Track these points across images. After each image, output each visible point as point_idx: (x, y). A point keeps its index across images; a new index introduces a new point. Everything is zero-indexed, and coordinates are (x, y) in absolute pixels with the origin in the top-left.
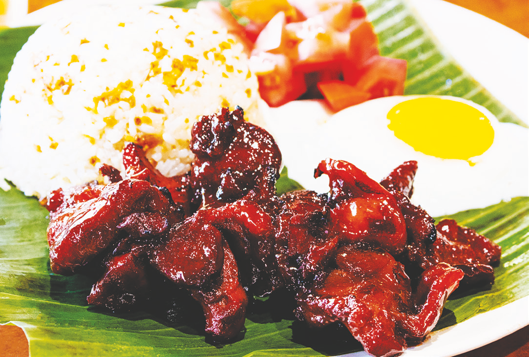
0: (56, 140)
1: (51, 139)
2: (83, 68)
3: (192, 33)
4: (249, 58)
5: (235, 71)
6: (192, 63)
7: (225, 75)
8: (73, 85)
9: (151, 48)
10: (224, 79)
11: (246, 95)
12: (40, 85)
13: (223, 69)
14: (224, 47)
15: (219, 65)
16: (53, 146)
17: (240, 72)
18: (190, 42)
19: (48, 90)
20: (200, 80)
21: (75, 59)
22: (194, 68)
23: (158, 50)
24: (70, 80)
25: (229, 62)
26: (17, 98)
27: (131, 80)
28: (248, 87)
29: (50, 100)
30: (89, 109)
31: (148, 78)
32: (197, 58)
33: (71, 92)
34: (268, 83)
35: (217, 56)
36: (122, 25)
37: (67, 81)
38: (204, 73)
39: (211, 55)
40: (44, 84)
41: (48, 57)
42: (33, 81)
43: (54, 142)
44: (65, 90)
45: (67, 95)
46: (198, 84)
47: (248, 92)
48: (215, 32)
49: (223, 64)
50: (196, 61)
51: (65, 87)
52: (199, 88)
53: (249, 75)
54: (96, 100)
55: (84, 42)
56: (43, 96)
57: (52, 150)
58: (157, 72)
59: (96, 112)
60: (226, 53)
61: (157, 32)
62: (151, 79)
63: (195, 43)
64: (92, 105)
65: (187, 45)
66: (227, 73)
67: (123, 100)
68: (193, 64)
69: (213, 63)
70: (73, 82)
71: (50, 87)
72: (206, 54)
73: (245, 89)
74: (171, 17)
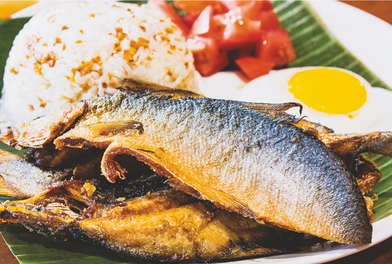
0: (44, 101)
1: (41, 100)
2: (64, 48)
3: (145, 21)
4: (186, 40)
5: (177, 50)
6: (144, 43)
7: (169, 52)
8: (57, 60)
9: (114, 32)
10: (169, 55)
11: (185, 67)
12: (33, 61)
13: (168, 48)
14: (168, 31)
15: (165, 45)
16: (43, 106)
17: (181, 50)
18: (143, 28)
19: (38, 64)
20: (151, 56)
21: (58, 41)
22: (146, 47)
23: (120, 34)
24: (55, 57)
25: (173, 42)
26: (16, 70)
27: (100, 56)
28: (186, 61)
29: (40, 72)
30: (68, 78)
31: (112, 54)
32: (148, 40)
33: (55, 66)
34: (201, 58)
35: (163, 39)
36: (93, 16)
37: (52, 57)
38: (154, 51)
39: (158, 37)
40: (36, 60)
41: (38, 40)
42: (28, 57)
43: (43, 103)
44: (51, 64)
45: (52, 68)
46: (149, 59)
47: (187, 64)
48: (162, 21)
49: (168, 44)
50: (148, 42)
51: (51, 62)
52: (150, 61)
53: (187, 53)
54: (74, 71)
55: (65, 28)
56: (35, 68)
57: (42, 108)
58: (119, 51)
59: (73, 80)
60: (170, 36)
61: (118, 21)
62: (114, 55)
63: (146, 29)
64: (71, 75)
65: (141, 30)
66: (171, 51)
67: (94, 71)
68: (146, 44)
69: (161, 43)
70: (56, 58)
71: (40, 61)
72: (155, 37)
73: (184, 63)
74: (129, 10)
